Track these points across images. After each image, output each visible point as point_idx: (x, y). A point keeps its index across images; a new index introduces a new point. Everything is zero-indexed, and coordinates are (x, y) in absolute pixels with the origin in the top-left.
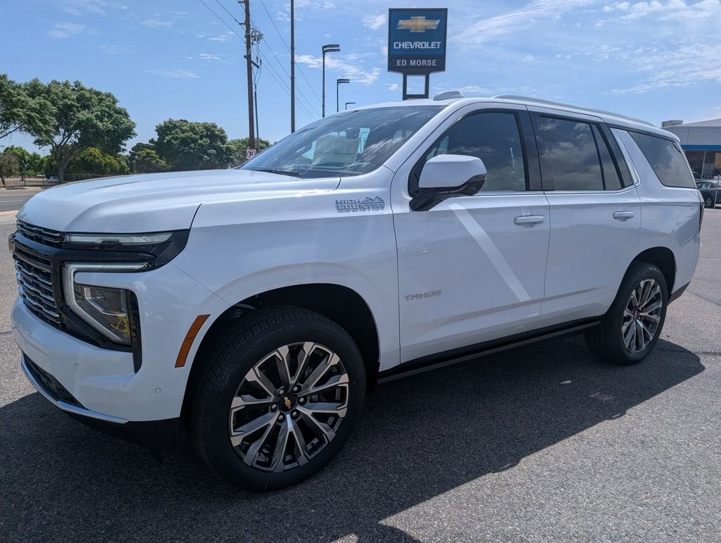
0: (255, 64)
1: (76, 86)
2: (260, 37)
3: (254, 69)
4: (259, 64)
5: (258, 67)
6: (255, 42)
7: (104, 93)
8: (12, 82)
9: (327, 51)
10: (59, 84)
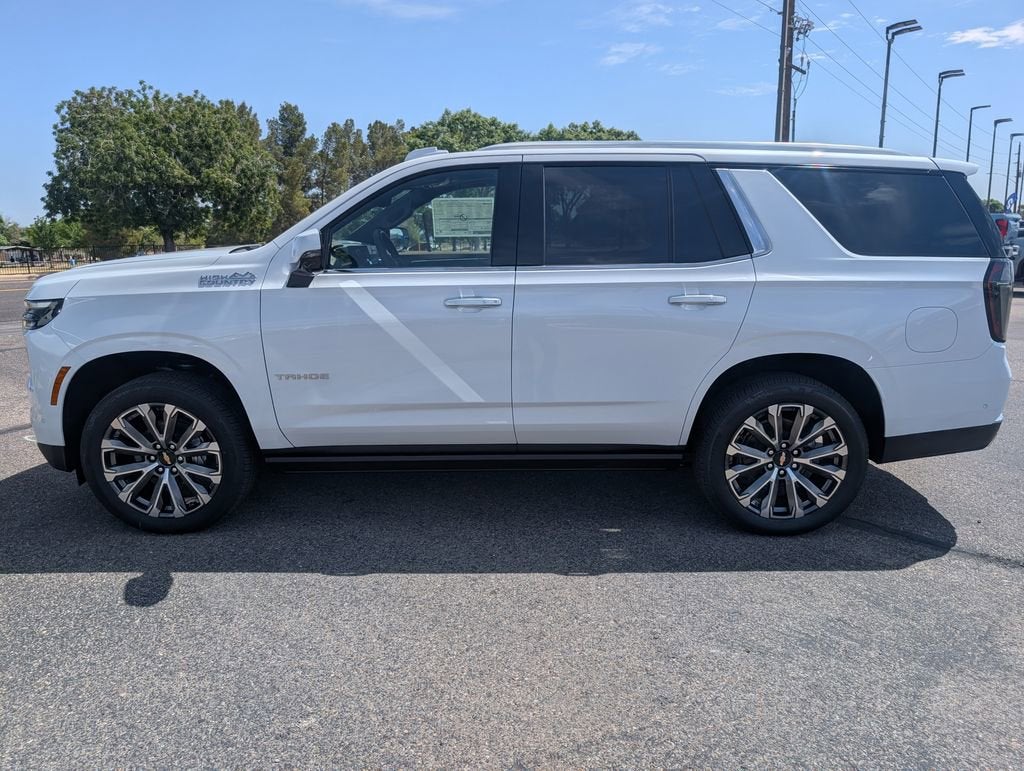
0: (797, 69)
1: (594, 128)
2: (806, 29)
3: (796, 76)
4: (804, 68)
5: (804, 72)
6: (801, 36)
7: (625, 131)
8: (521, 132)
9: (894, 34)
10: (577, 127)
